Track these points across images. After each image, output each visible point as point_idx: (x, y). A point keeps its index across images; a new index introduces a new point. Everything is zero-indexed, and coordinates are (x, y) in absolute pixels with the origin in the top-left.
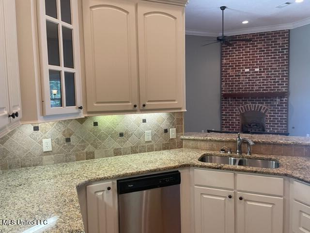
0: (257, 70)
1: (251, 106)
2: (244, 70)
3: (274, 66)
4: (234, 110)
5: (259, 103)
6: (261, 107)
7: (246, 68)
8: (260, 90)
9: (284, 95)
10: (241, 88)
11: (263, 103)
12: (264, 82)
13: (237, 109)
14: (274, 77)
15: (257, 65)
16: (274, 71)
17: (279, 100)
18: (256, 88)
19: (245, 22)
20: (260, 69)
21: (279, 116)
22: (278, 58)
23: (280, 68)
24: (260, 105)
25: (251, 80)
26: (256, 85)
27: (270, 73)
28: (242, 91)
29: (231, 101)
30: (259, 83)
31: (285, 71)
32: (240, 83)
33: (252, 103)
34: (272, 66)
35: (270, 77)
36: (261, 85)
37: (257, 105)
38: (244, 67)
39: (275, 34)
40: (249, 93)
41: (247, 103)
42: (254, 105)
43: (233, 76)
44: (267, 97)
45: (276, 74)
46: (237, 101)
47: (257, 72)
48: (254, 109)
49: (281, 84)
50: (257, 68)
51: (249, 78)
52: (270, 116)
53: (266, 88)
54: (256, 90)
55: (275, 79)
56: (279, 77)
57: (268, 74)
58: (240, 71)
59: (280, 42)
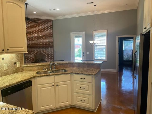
0: (41, 35)
1: (39, 51)
2: (35, 35)
3: (47, 34)
4: (31, 53)
5: (42, 50)
6: (43, 52)
7: (35, 34)
8: (43, 44)
9: (52, 47)
10: (34, 43)
11: (44, 50)
12: (44, 41)
13: (32, 53)
14: (48, 39)
15: (40, 33)
16: (48, 37)
17: (50, 49)
18: (41, 43)
19: (35, 13)
20: (42, 35)
21: (51, 55)
22: (49, 31)
23: (50, 35)
24: (43, 51)
25: (38, 40)
26: (41, 42)
27: (46, 37)
28: (34, 44)
29: (29, 49)
30: (42, 41)
31: (52, 37)
32: (33, 41)
33: (39, 50)
34: (46, 34)
35: (46, 39)
36: (42, 42)
37: (41, 51)
38: (35, 33)
39: (47, 20)
40: (38, 46)
41: (37, 50)
42: (40, 51)
43: (30, 37)
44: (46, 47)
45: (48, 38)
46: (32, 49)
47: (41, 36)
48: (41, 53)
49: (51, 42)
50: (40, 34)
51: (37, 39)
52: (47, 56)
53: (45, 43)
54: (41, 44)
55: (48, 40)
56: (50, 39)
57: (45, 38)
58: (33, 35)
59: (49, 24)
